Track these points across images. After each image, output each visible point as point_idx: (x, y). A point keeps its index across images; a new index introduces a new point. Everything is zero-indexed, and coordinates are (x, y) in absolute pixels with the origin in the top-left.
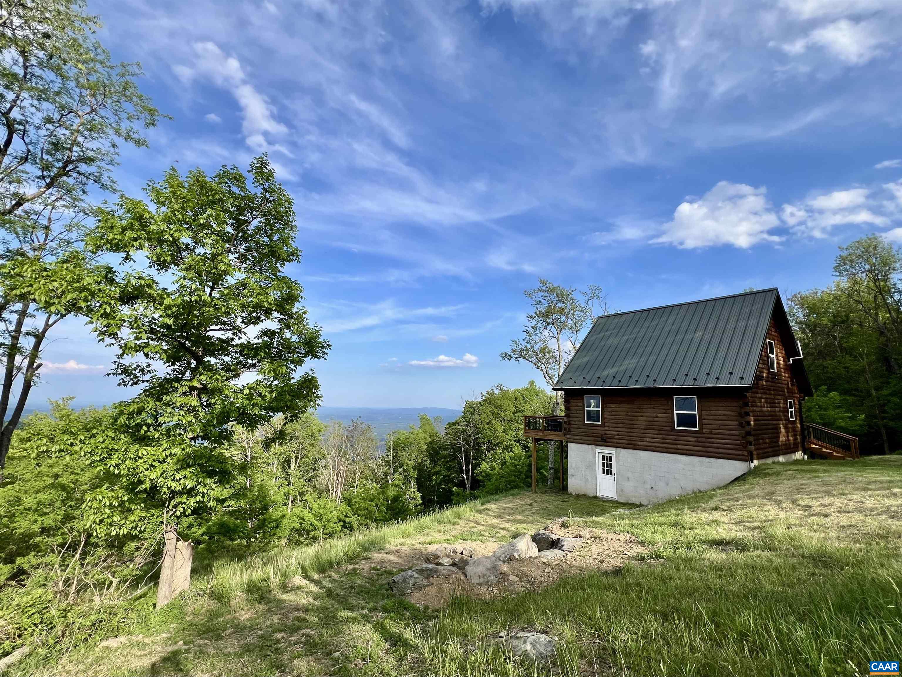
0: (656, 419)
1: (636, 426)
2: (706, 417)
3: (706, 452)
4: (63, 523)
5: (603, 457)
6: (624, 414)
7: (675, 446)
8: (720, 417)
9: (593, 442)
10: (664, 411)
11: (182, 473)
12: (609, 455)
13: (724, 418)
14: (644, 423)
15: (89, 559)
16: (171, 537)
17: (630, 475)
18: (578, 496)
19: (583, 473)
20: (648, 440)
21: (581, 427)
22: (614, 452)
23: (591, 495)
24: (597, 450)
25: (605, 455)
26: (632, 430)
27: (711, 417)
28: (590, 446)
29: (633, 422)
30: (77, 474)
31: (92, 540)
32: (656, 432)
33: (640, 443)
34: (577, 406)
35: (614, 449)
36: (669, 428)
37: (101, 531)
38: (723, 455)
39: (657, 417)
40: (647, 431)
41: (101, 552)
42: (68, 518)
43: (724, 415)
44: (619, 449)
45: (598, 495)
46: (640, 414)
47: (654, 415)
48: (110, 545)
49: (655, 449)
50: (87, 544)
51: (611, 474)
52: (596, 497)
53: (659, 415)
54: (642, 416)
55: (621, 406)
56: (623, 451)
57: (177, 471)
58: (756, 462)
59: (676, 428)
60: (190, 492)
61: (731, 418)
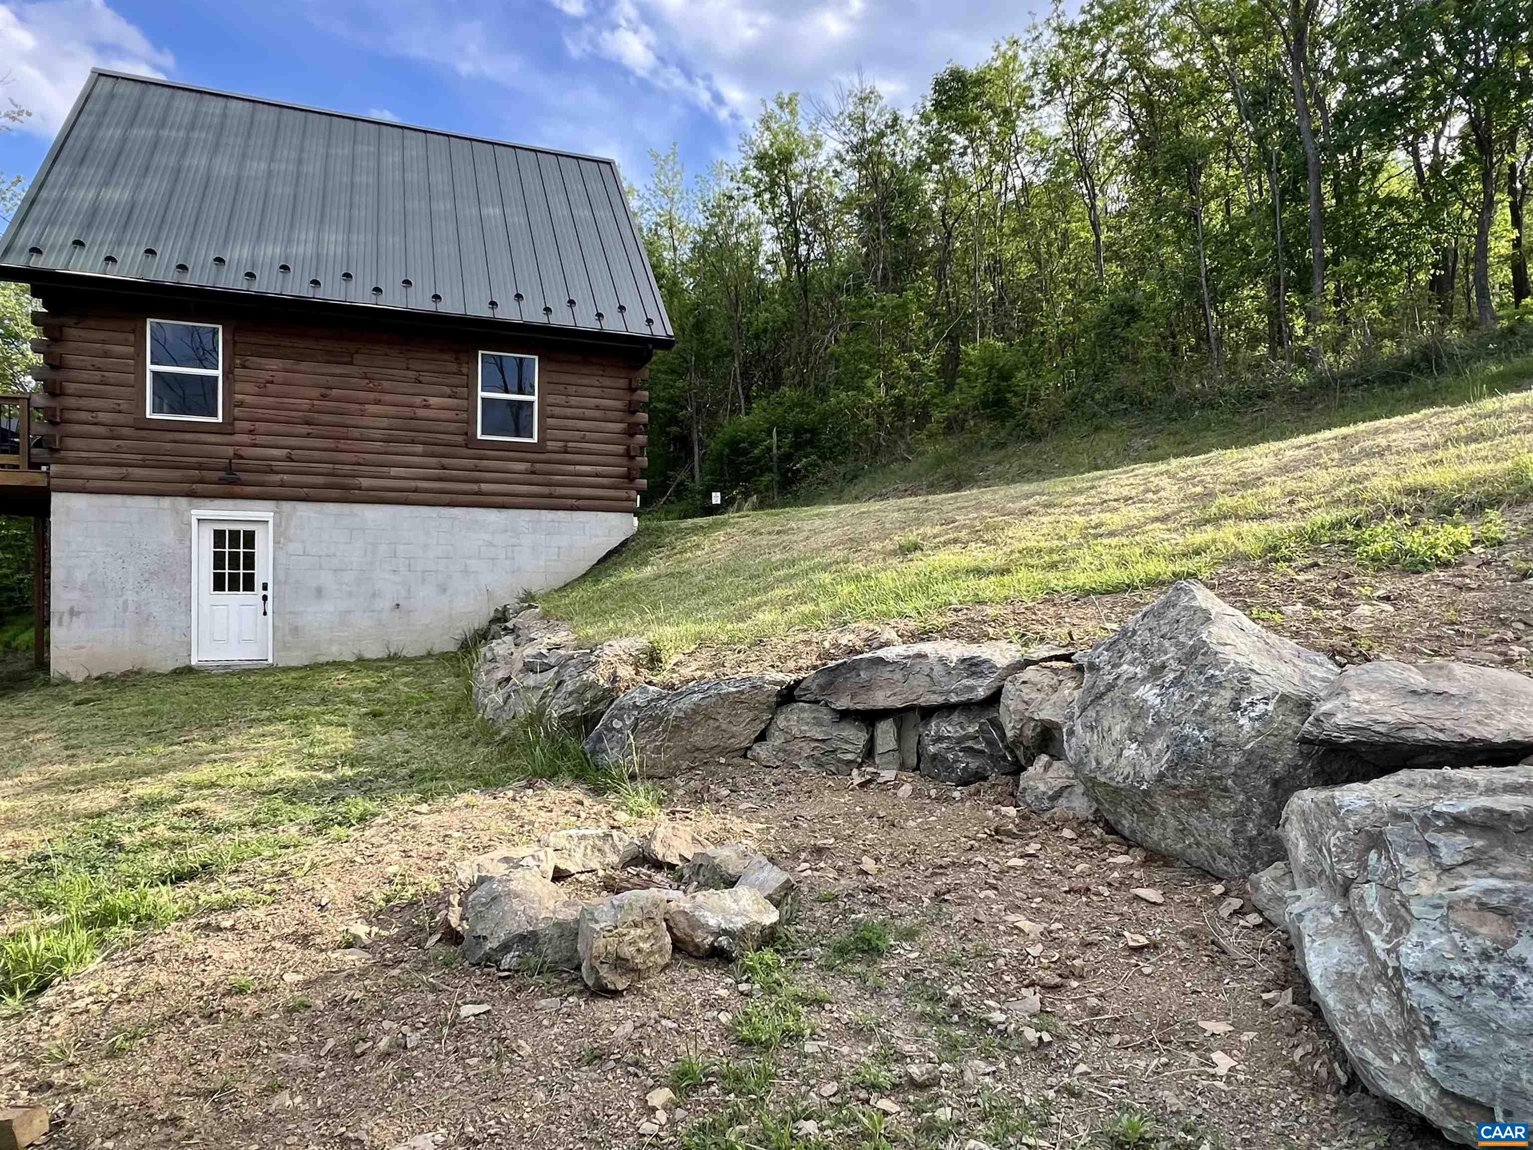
0: (421, 412)
1: (356, 433)
2: (557, 411)
3: (550, 496)
5: (219, 536)
6: (316, 392)
7: (475, 487)
8: (589, 413)
9: (185, 486)
10: (448, 390)
12: (242, 528)
13: (598, 414)
14: (385, 422)
17: (326, 579)
18: (96, 682)
19: (130, 596)
20: (394, 471)
21: (126, 431)
22: (269, 516)
23: (168, 666)
24: (196, 513)
25: (227, 527)
26: (342, 445)
27: (568, 412)
28: (166, 502)
29: (348, 420)
32: (419, 448)
33: (365, 482)
34: (107, 355)
35: (270, 504)
36: (459, 439)
38: (586, 502)
39: (427, 407)
40: (393, 447)
43: (597, 408)
44: (287, 506)
45: (193, 663)
46: (372, 396)
47: (418, 400)
49: (413, 496)
51: (249, 585)
52: (189, 670)
53: (433, 401)
54: (378, 402)
55: (303, 366)
56: (305, 510)
59: (479, 436)
61: (611, 415)
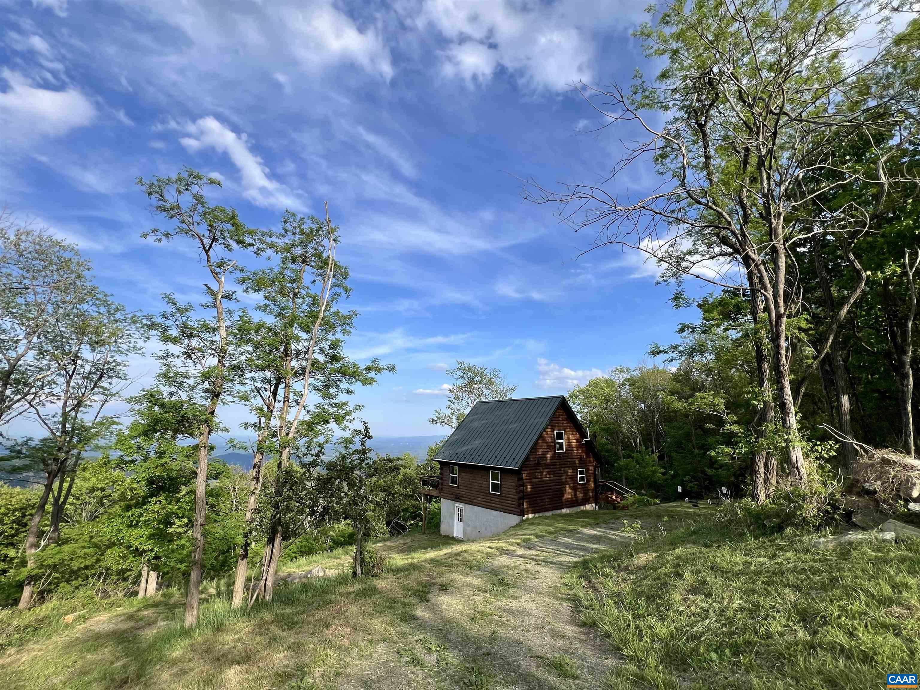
0: (482, 485)
1: (473, 489)
3: (503, 509)
4: (96, 563)
7: (490, 504)
10: (486, 480)
11: (149, 542)
12: (461, 509)
14: (476, 487)
15: (107, 582)
16: (145, 570)
17: (470, 522)
18: (444, 536)
19: (448, 520)
22: (464, 507)
23: (451, 536)
26: (472, 492)
29: (472, 486)
30: (102, 536)
31: (109, 572)
32: (481, 494)
33: (475, 501)
36: (487, 492)
37: (114, 568)
38: (510, 511)
40: (478, 493)
41: (114, 578)
42: (98, 560)
44: (466, 505)
45: (455, 536)
46: (475, 481)
47: (481, 482)
48: (118, 574)
49: (481, 505)
50: (107, 574)
51: (462, 521)
52: (453, 537)
56: (468, 506)
57: (147, 542)
58: (526, 516)
59: (491, 492)
60: (152, 550)
